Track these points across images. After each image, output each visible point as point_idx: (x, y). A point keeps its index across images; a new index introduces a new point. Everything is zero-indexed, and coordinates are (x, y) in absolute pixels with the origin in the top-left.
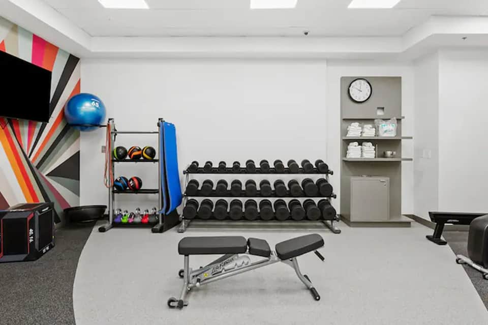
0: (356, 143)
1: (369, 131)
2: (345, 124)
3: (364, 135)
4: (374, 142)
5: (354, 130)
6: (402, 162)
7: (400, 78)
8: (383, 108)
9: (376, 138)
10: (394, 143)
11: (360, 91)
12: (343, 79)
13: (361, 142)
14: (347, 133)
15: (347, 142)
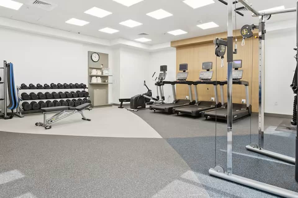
0: (95, 77)
1: (99, 73)
2: (90, 70)
3: (98, 74)
4: (101, 77)
5: (94, 72)
6: (109, 84)
7: (108, 54)
8: (103, 65)
9: (102, 75)
10: (106, 77)
11: (95, 58)
12: (89, 52)
13: (97, 76)
14: (91, 73)
15: (91, 77)
